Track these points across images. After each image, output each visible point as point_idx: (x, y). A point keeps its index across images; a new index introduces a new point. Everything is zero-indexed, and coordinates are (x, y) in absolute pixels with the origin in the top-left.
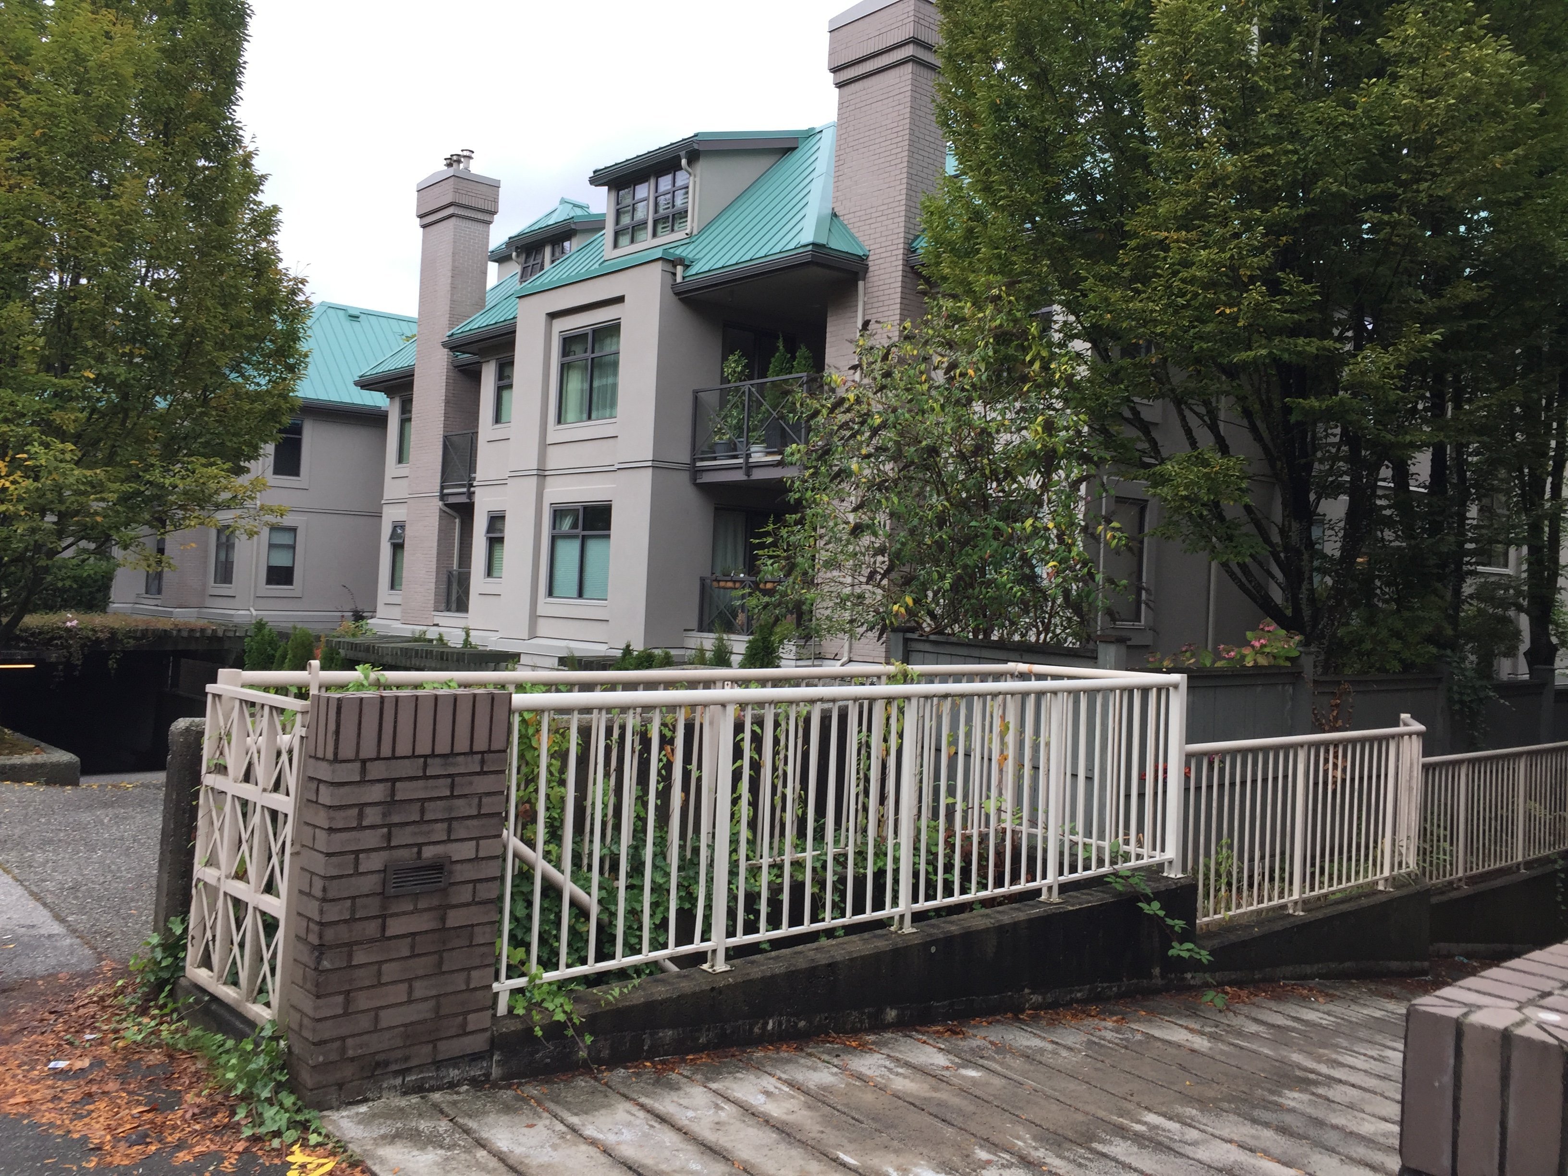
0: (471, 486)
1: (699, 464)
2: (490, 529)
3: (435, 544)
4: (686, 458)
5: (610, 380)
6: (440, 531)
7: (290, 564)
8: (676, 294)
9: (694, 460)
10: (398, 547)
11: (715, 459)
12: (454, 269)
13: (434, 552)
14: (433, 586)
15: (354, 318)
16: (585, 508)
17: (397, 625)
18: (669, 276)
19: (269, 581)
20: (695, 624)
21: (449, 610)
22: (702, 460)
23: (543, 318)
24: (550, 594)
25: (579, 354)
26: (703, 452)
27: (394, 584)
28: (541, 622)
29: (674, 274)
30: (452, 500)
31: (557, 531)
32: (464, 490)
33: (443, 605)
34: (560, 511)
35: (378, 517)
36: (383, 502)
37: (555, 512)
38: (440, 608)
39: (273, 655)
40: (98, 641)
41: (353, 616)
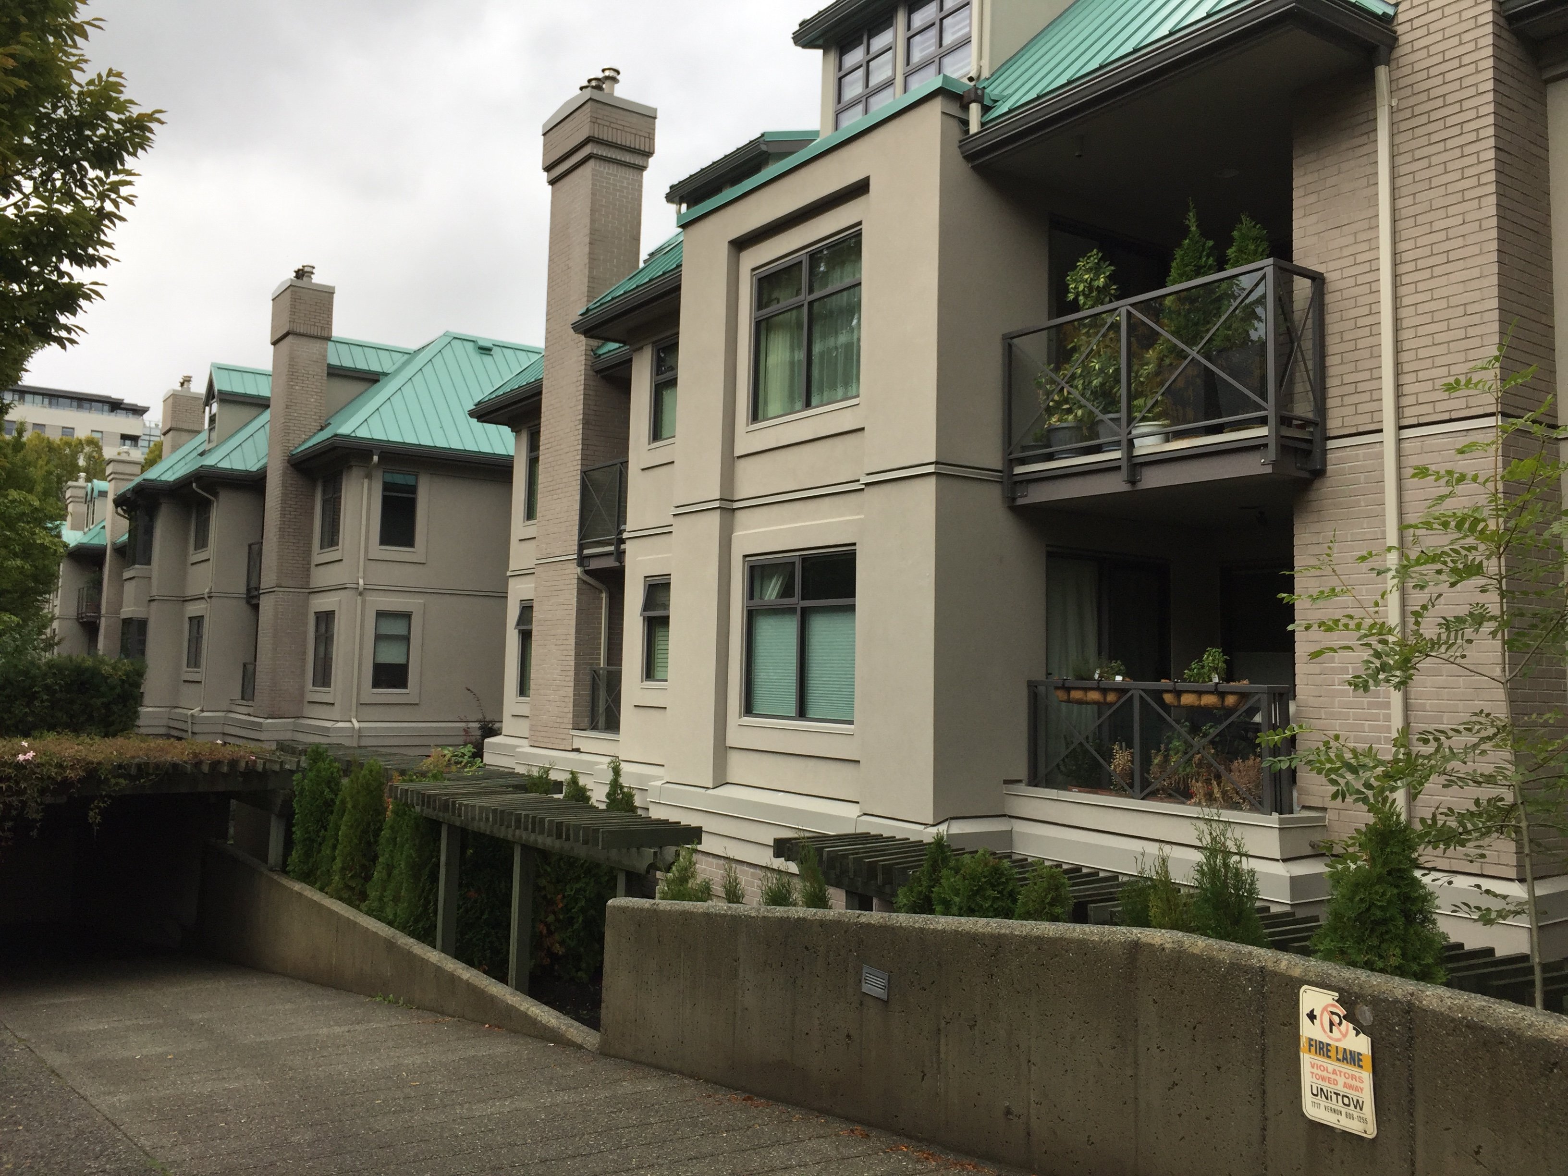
0: (623, 541)
1: (1019, 470)
2: (648, 605)
3: (572, 631)
4: (993, 458)
5: (842, 339)
6: (579, 611)
7: (402, 661)
8: (969, 158)
9: (1012, 462)
10: (526, 636)
11: (1050, 457)
12: (593, 232)
13: (572, 641)
14: (570, 691)
15: (485, 350)
16: (805, 559)
17: (524, 747)
18: (954, 125)
19: (376, 684)
20: (1021, 770)
21: (594, 727)
22: (1023, 462)
23: (723, 250)
24: (748, 709)
25: (785, 300)
26: (1024, 448)
27: (523, 689)
28: (734, 758)
29: (965, 123)
30: (594, 565)
31: (756, 602)
32: (612, 548)
33: (586, 721)
34: (763, 566)
35: (502, 596)
36: (509, 574)
37: (752, 568)
38: (582, 726)
39: (332, 800)
40: (66, 783)
41: (480, 728)
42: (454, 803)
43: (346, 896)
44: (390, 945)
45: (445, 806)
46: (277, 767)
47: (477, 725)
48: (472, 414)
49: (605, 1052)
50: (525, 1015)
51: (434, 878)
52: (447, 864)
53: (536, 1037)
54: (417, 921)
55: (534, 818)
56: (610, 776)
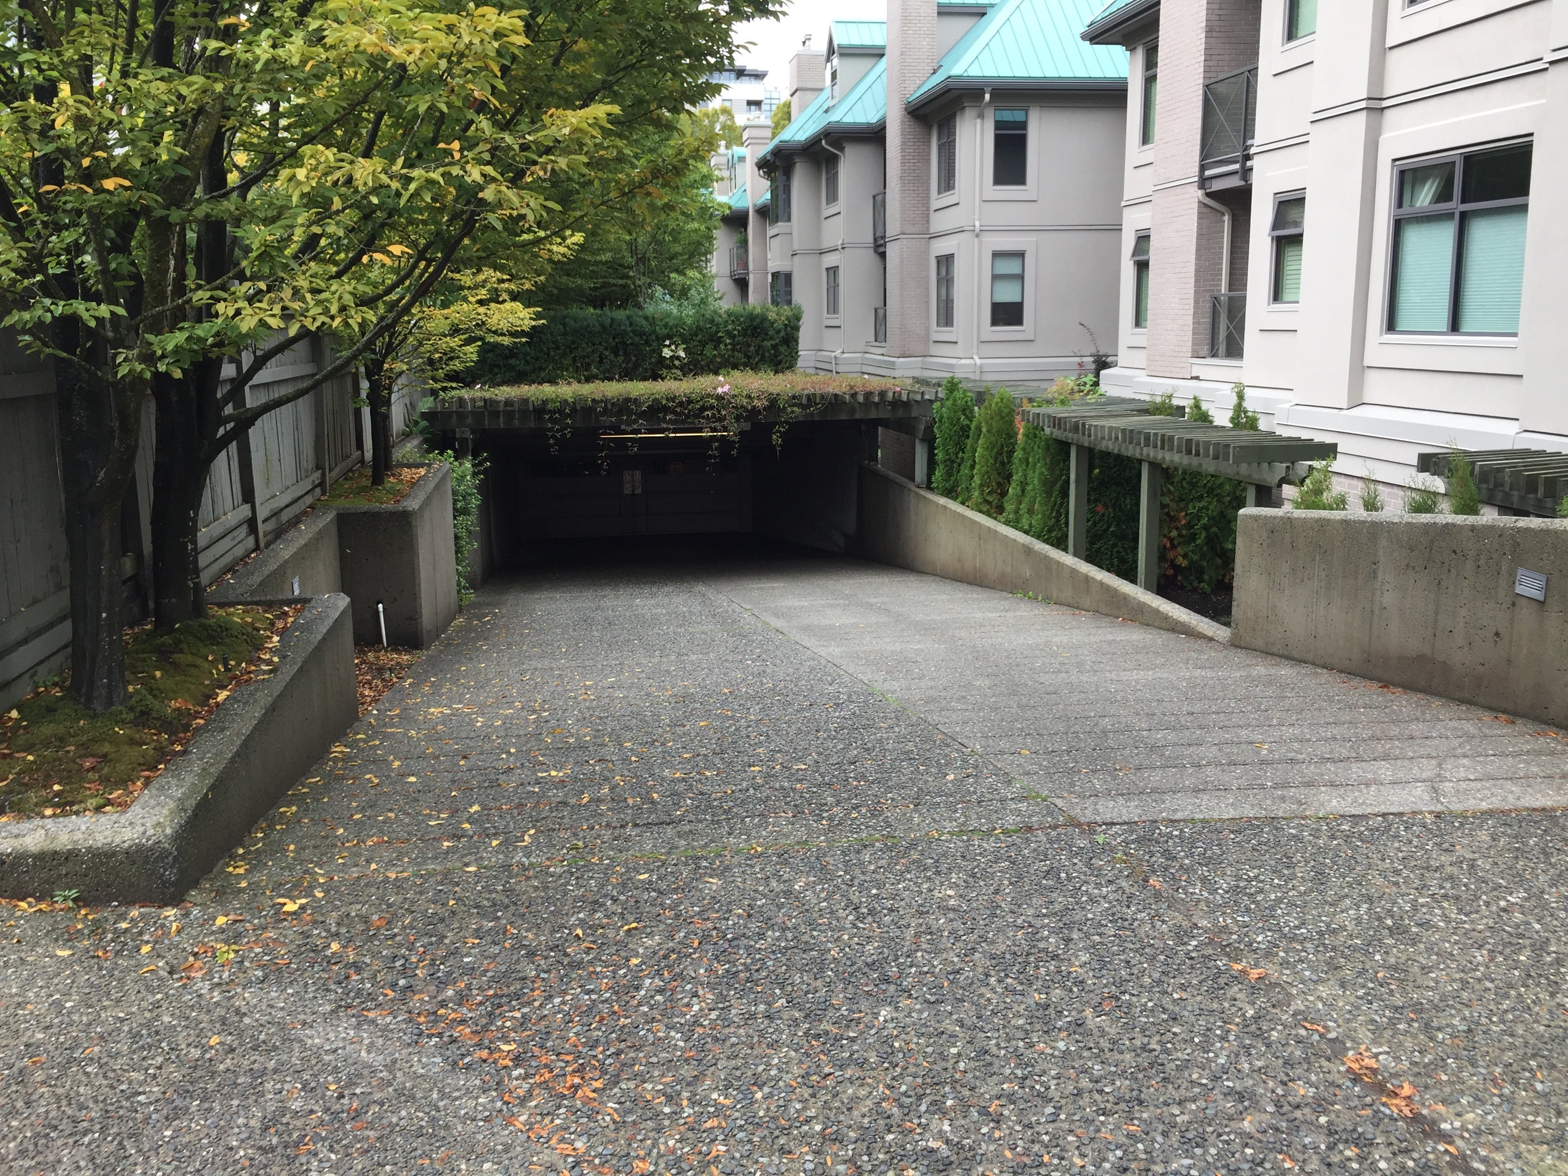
0: (1248, 157)
2: (1279, 222)
3: (1193, 257)
6: (1200, 236)
7: (1017, 299)
10: (1142, 267)
13: (1192, 268)
14: (1190, 320)
16: (1468, 159)
17: (1141, 377)
19: (995, 322)
21: (1214, 355)
24: (1391, 326)
27: (1139, 320)
28: (1372, 377)
30: (1217, 186)
31: (1406, 209)
32: (1237, 166)
33: (1205, 350)
34: (1415, 170)
35: (1117, 229)
36: (1123, 204)
37: (1402, 173)
38: (1201, 354)
39: (968, 427)
40: (754, 411)
41: (1094, 362)
42: (1084, 425)
43: (985, 509)
44: (1028, 550)
45: (1075, 428)
46: (918, 397)
47: (1092, 359)
48: (1084, 37)
49: (1235, 644)
50: (1157, 612)
51: (1065, 494)
52: (1077, 481)
53: (1168, 630)
54: (1050, 531)
55: (1163, 436)
56: (1234, 400)
